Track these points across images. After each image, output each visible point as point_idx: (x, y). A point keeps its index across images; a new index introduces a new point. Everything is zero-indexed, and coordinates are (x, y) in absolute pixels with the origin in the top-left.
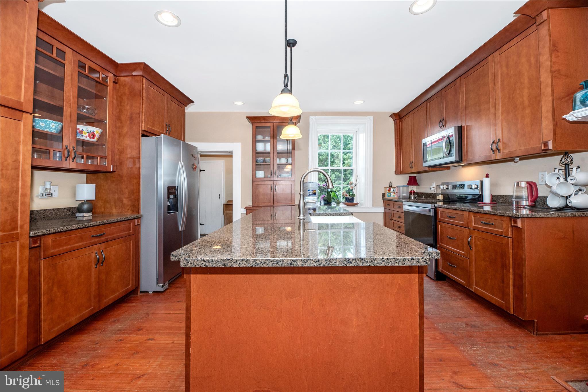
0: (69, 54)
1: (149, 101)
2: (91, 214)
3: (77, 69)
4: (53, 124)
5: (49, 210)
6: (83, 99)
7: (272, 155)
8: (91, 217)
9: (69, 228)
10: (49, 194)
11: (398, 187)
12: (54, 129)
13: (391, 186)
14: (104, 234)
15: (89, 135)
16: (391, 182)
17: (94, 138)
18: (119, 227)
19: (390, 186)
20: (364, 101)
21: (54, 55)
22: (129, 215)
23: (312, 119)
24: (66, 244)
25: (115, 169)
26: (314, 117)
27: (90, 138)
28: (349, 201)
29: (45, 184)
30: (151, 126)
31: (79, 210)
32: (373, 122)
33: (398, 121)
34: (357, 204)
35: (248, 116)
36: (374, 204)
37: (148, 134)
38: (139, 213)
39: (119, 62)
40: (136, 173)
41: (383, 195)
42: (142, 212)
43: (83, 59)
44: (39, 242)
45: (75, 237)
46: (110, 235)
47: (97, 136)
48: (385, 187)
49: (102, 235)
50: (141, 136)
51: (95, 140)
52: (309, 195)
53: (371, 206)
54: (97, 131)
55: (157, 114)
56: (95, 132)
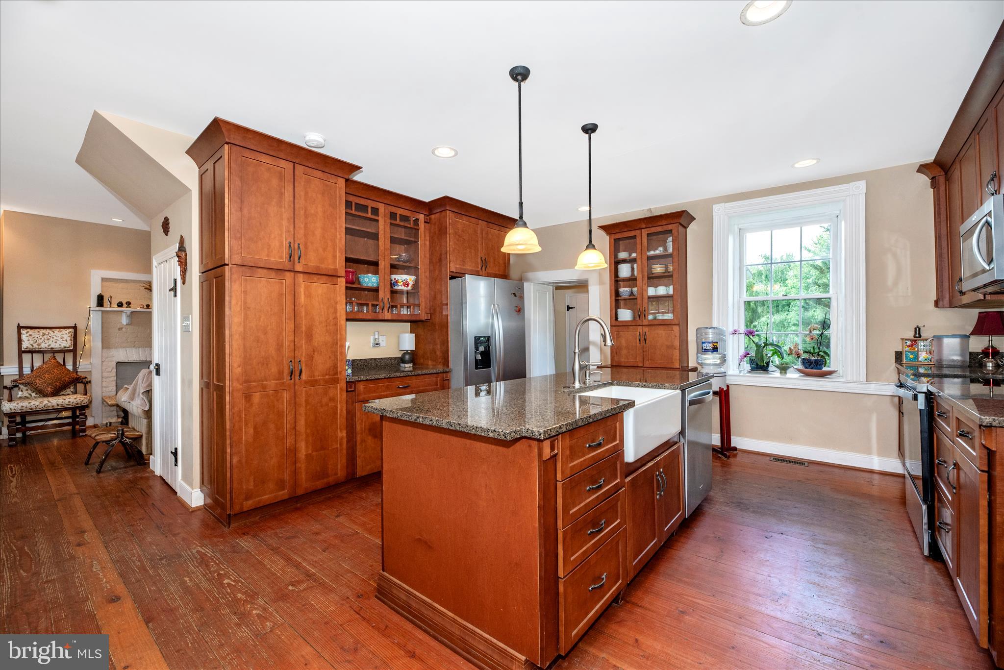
0: (382, 208)
1: (457, 237)
2: (411, 365)
3: (389, 221)
4: (374, 278)
5: (379, 359)
6: (404, 245)
7: (639, 282)
8: (412, 368)
9: (376, 377)
10: (378, 344)
11: (935, 339)
12: (375, 283)
13: (920, 336)
14: (409, 386)
15: (403, 283)
16: (918, 327)
17: (408, 286)
18: (425, 381)
19: (915, 337)
20: (818, 160)
21: (369, 215)
22: (440, 368)
23: (718, 210)
24: (375, 391)
25: (429, 317)
26: (722, 205)
27: (405, 286)
28: (807, 366)
29: (374, 335)
30: (460, 265)
31: (402, 360)
32: (866, 194)
33: (942, 180)
34: (830, 373)
35: (600, 225)
36: (871, 375)
37: (458, 275)
38: (448, 366)
39: (427, 200)
40: (446, 321)
41: (899, 356)
42: (451, 365)
43: (394, 210)
44: (353, 387)
45: (382, 386)
46: (415, 388)
47: (411, 283)
48: (902, 339)
49: (407, 387)
50: (448, 278)
51: (409, 288)
52: (703, 350)
53: (863, 378)
54: (411, 279)
55: (468, 250)
56: (408, 280)
